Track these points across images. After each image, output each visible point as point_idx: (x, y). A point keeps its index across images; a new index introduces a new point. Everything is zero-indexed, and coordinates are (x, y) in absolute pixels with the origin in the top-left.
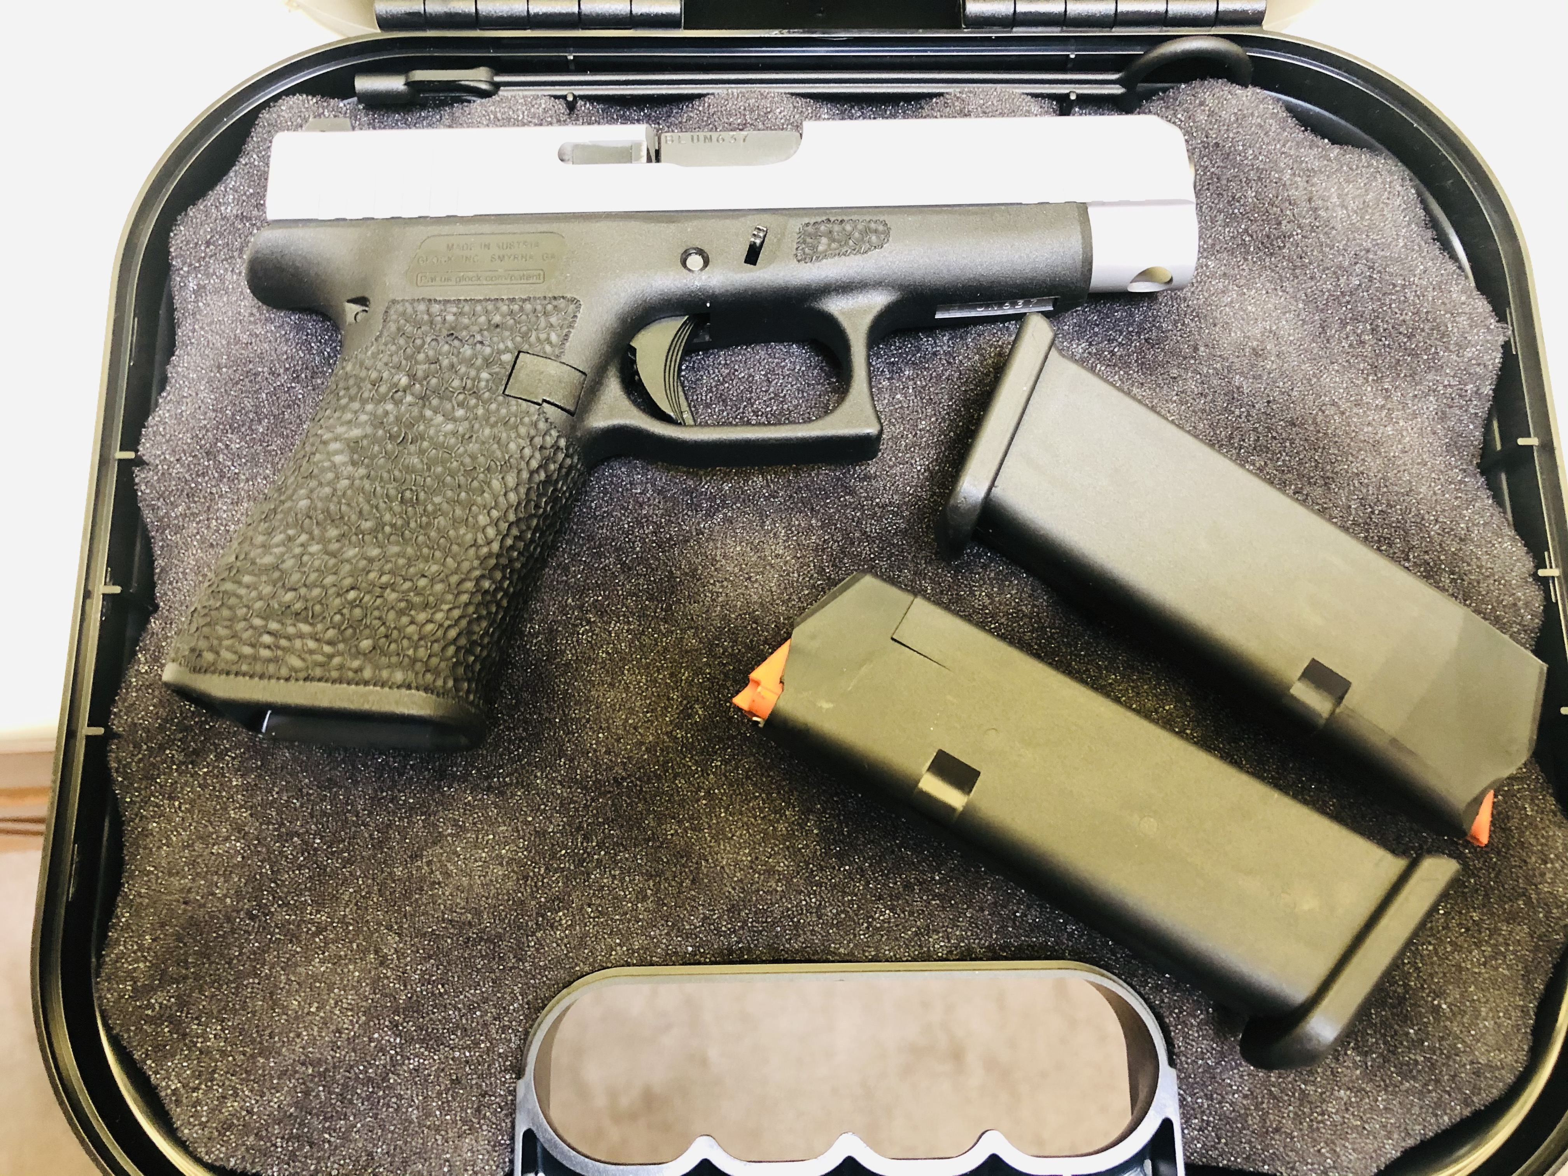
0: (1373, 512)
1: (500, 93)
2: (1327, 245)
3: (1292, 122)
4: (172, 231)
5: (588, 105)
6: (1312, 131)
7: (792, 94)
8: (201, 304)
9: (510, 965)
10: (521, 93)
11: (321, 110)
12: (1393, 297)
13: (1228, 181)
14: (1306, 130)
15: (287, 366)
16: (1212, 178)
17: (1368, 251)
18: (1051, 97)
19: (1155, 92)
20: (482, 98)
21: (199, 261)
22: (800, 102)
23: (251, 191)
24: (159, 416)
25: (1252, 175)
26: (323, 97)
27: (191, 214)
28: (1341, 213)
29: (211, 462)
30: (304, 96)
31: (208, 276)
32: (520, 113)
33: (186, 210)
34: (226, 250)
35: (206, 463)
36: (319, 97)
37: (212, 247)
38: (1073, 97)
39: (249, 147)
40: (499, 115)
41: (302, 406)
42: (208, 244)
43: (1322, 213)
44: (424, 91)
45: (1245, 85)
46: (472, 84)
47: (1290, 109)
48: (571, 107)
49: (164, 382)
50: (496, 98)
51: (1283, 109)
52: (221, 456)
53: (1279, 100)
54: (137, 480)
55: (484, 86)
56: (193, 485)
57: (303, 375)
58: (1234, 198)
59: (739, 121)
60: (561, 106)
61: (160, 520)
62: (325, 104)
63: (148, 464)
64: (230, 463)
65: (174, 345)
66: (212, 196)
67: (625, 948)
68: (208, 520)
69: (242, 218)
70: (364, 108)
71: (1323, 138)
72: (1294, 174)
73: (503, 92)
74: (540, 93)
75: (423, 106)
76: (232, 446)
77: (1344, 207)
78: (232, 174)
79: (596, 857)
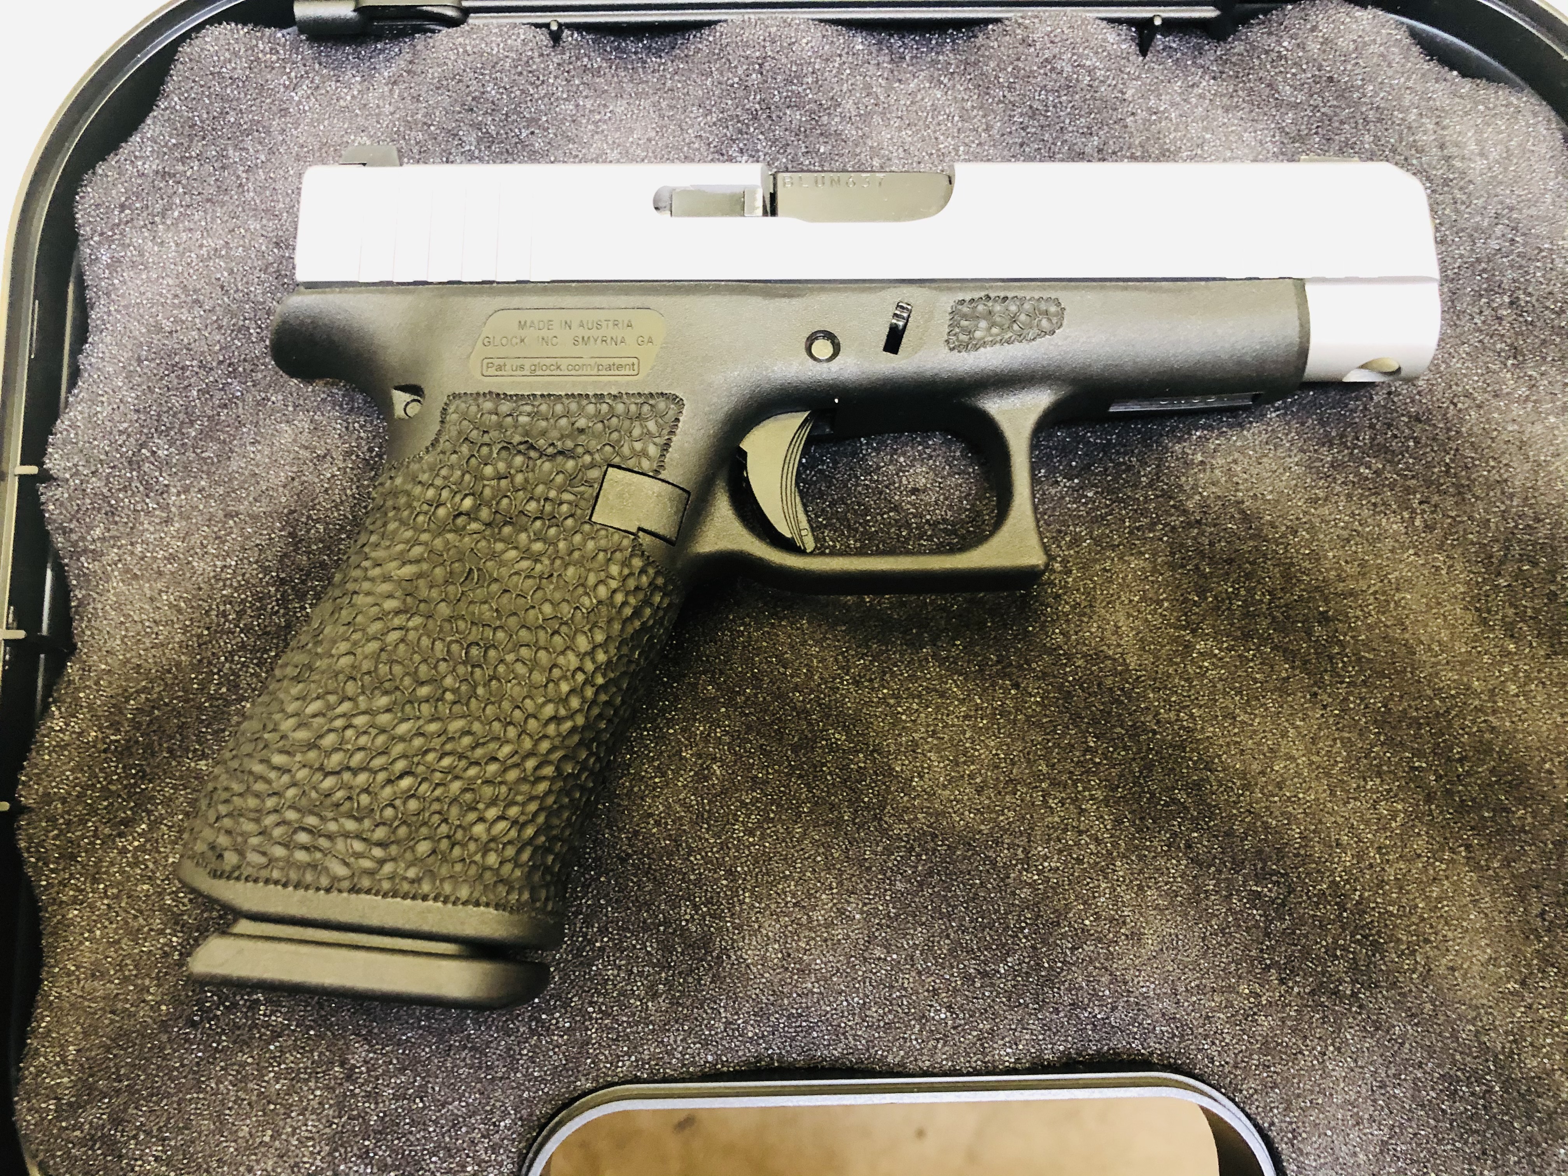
1: (470, 21)
3: (1416, 49)
4: (78, 194)
5: (576, 35)
6: (1438, 61)
7: (821, 21)
8: (116, 281)
9: (500, 1075)
10: (494, 21)
11: (254, 42)
12: (1538, 264)
13: (1342, 122)
14: (1431, 60)
15: (221, 358)
16: (1322, 121)
17: (1511, 209)
18: (1130, 22)
20: (449, 27)
21: (112, 229)
22: (830, 30)
23: (174, 141)
24: (70, 420)
25: (1371, 115)
27: (100, 171)
28: (1479, 164)
29: (134, 473)
30: (233, 25)
31: (125, 246)
32: (494, 45)
33: (94, 168)
34: (145, 214)
35: (128, 475)
36: (250, 26)
37: (128, 212)
38: (1158, 22)
39: (170, 87)
40: (468, 48)
41: (240, 405)
42: (123, 207)
43: (1457, 164)
44: (379, 19)
45: (1364, 6)
46: (436, 10)
48: (556, 37)
49: (75, 374)
50: (465, 27)
51: (1407, 34)
52: (147, 465)
53: (1403, 23)
54: (43, 499)
55: (450, 13)
56: (113, 502)
57: (241, 369)
59: (758, 54)
60: (543, 37)
61: (75, 544)
62: (259, 34)
63: (55, 479)
64: (157, 474)
65: (87, 331)
66: (125, 149)
68: (132, 544)
69: (165, 175)
70: (307, 39)
71: (1452, 69)
72: (1421, 114)
73: (474, 20)
74: (518, 21)
75: (379, 38)
76: (160, 452)
77: (1482, 154)
78: (149, 121)
79: (598, 944)
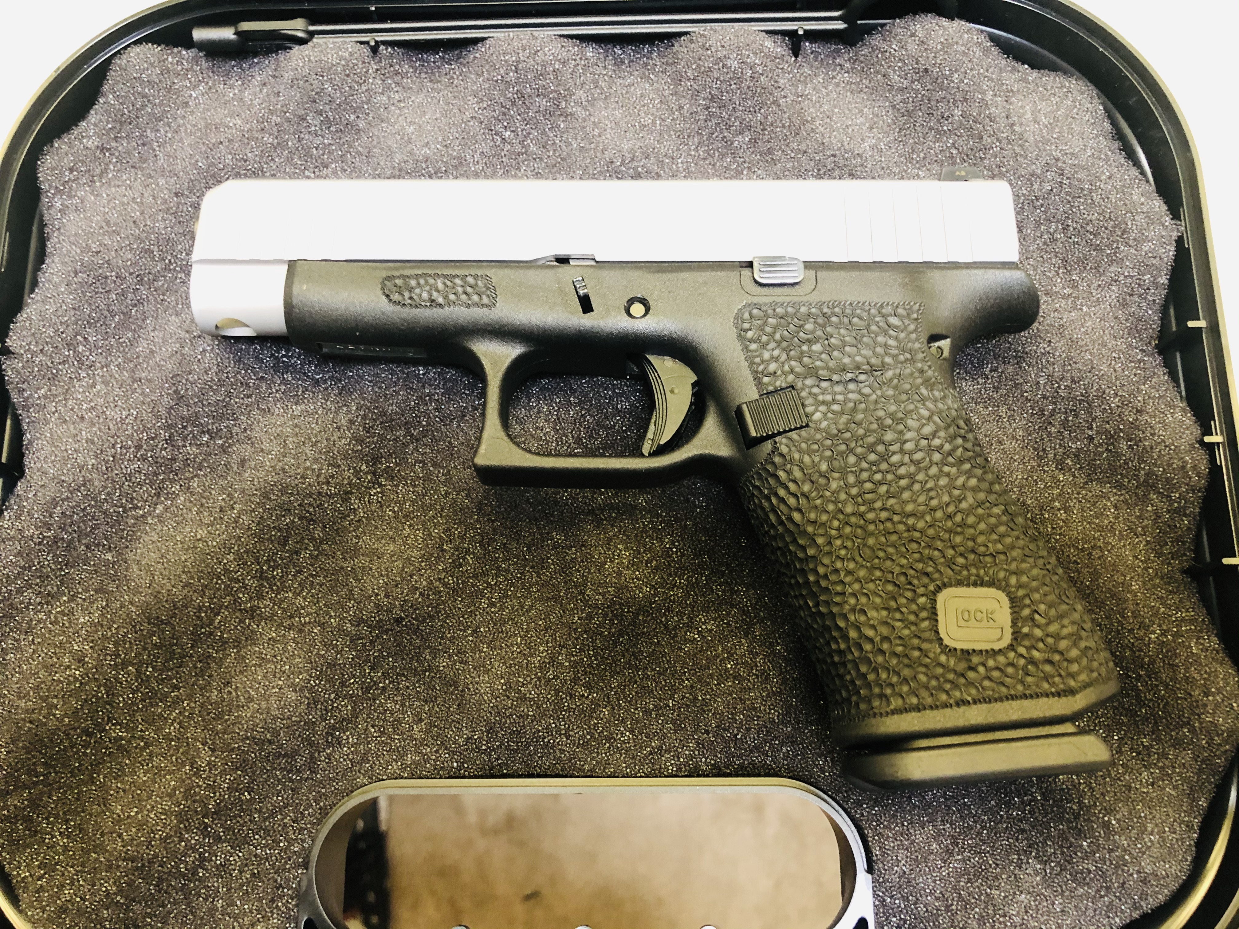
0: (1059, 387)
1: (314, 40)
2: (1021, 155)
3: (995, 50)
4: (39, 160)
5: (389, 50)
6: (1013, 58)
7: (561, 36)
8: (65, 221)
9: (306, 776)
10: (331, 40)
11: (165, 57)
12: (1082, 200)
13: (938, 101)
14: (1008, 57)
17: (1057, 160)
18: (784, 33)
19: (874, 27)
20: (300, 45)
21: (63, 185)
22: (569, 43)
24: (27, 314)
25: (958, 96)
26: (167, 46)
27: (56, 145)
28: (1033, 127)
29: (71, 352)
30: (150, 44)
31: (70, 197)
32: (330, 56)
33: (52, 142)
34: (87, 176)
35: (67, 353)
36: (163, 46)
37: (75, 173)
38: (801, 32)
39: (106, 88)
40: (312, 58)
42: (71, 170)
43: (1017, 128)
44: (252, 40)
45: (951, 18)
46: (290, 32)
47: (993, 39)
48: (375, 50)
49: (35, 284)
50: (310, 44)
51: (987, 39)
52: (81, 347)
53: (982, 31)
54: (4, 367)
55: (300, 34)
56: (55, 371)
58: (943, 117)
59: (514, 58)
60: (366, 51)
61: (26, 400)
63: (13, 354)
64: (88, 353)
65: (45, 255)
66: (76, 131)
67: (399, 763)
68: (65, 399)
69: (103, 149)
70: (205, 56)
71: (1023, 64)
72: (995, 95)
